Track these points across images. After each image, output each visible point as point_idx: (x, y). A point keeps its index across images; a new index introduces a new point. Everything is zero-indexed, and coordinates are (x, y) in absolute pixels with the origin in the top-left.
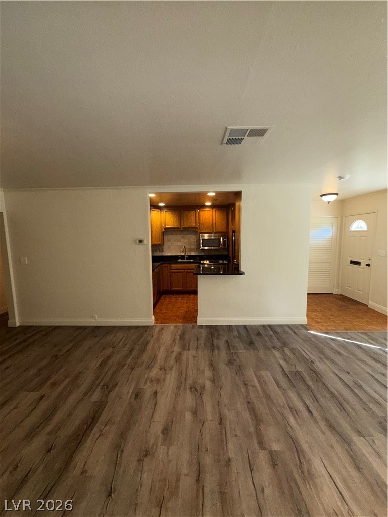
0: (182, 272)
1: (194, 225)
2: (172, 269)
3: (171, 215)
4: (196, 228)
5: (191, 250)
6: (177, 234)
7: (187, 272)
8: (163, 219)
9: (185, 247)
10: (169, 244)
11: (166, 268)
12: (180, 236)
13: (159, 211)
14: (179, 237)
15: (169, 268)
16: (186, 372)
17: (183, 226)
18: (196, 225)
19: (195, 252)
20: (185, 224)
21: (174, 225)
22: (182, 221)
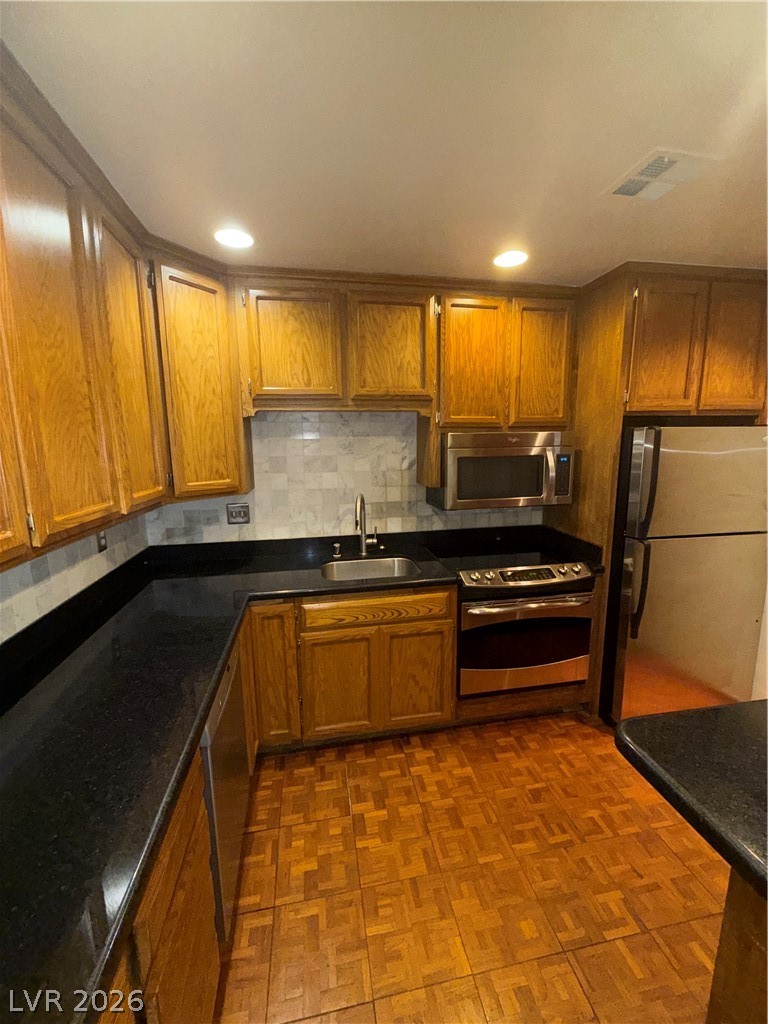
2: (311, 632)
3: (292, 324)
7: (393, 637)
9: (359, 496)
17: (354, 388)
19: (402, 516)
20: (369, 380)
21: (308, 384)
22: (353, 359)
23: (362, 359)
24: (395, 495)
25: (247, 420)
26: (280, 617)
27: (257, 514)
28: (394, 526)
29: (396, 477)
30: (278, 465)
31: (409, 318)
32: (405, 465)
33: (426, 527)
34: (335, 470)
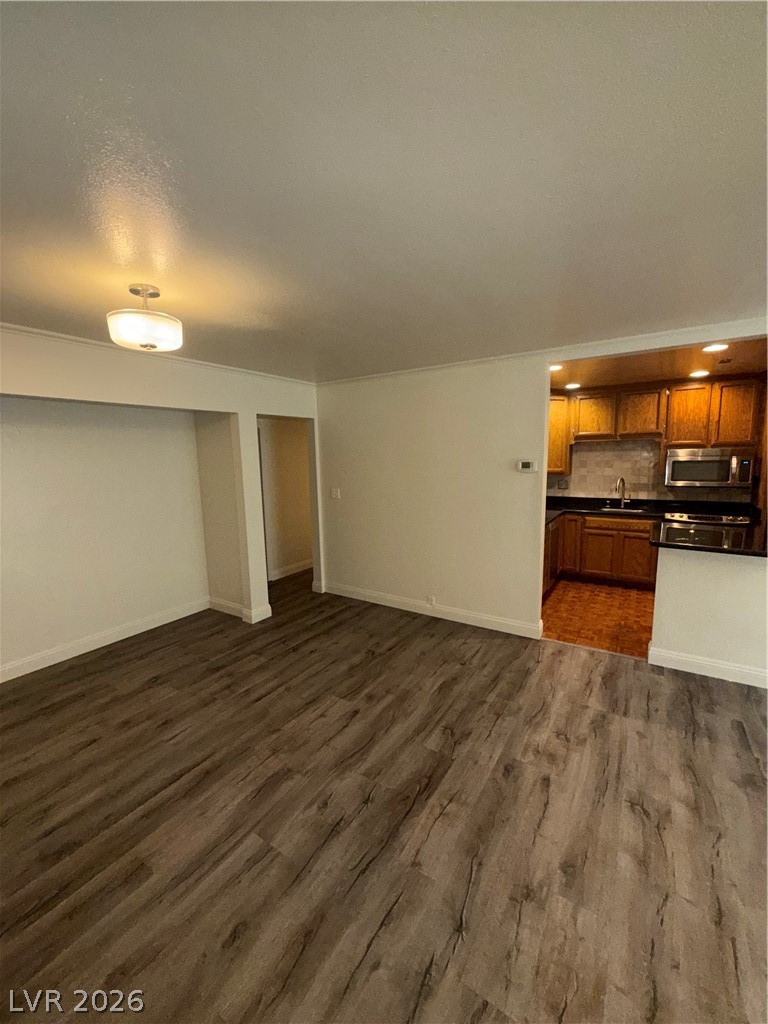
0: (611, 536)
1: (652, 427)
2: (588, 528)
3: (594, 407)
4: (660, 435)
5: (637, 487)
6: (604, 450)
7: (626, 537)
8: (573, 417)
9: (622, 480)
10: (583, 471)
11: (574, 523)
12: (612, 453)
13: (566, 399)
14: (609, 455)
15: (579, 524)
16: (620, 763)
17: (621, 431)
18: (657, 428)
19: (648, 491)
20: (628, 426)
21: (599, 430)
22: (621, 419)
23: (625, 419)
24: (644, 480)
25: (571, 446)
26: (575, 521)
27: (572, 486)
28: (643, 496)
29: (646, 471)
30: (583, 464)
31: (652, 399)
32: (652, 465)
33: (662, 498)
34: (611, 467)
